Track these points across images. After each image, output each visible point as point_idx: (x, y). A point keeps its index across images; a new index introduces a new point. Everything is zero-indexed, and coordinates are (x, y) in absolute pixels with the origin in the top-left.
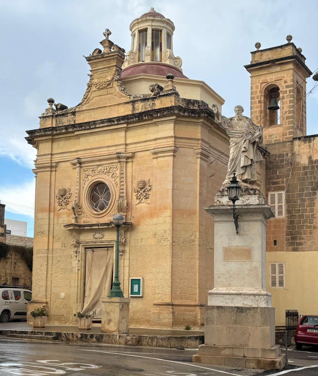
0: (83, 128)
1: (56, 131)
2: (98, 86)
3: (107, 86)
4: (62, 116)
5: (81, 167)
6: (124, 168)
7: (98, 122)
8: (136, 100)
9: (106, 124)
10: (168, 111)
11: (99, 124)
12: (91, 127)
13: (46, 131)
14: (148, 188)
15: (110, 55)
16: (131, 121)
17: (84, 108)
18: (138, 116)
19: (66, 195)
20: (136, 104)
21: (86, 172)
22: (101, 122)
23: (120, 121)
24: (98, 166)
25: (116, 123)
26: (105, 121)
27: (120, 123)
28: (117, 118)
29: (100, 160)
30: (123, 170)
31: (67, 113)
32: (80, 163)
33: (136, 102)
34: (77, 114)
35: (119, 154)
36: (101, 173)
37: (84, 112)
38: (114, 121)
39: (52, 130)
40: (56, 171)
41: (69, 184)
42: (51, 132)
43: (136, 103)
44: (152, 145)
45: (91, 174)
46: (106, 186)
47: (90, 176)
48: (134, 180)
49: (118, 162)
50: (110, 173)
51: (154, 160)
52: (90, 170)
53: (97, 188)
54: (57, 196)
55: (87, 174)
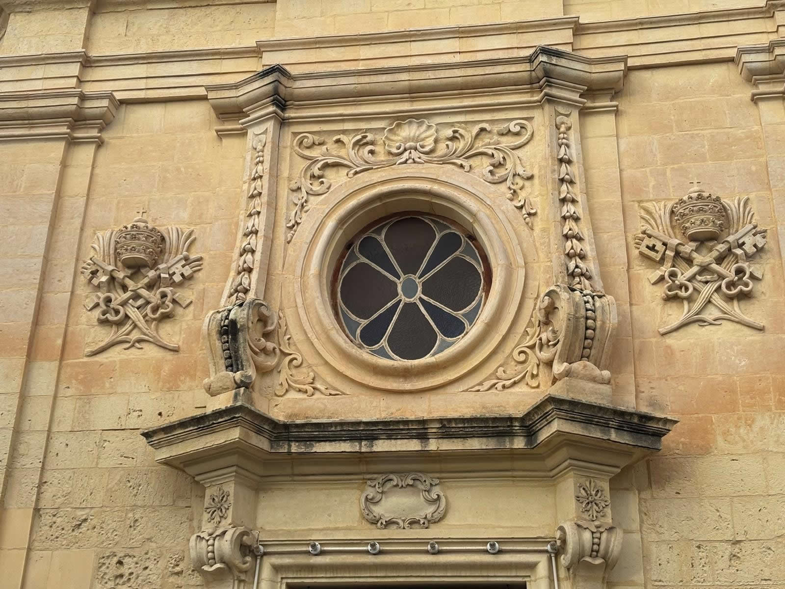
5: (283, 123)
6: (572, 132)
14: (749, 241)
19: (161, 266)
21: (315, 153)
24: (400, 119)
29: (413, 93)
30: (568, 146)
32: (281, 101)
35: (554, 60)
36: (415, 155)
40: (100, 144)
41: (185, 215)
45: (346, 162)
46: (443, 227)
47: (344, 171)
48: (636, 205)
49: (539, 105)
50: (480, 157)
51: (763, 106)
52: (338, 141)
53: (381, 238)
54: (99, 269)
55: (320, 159)
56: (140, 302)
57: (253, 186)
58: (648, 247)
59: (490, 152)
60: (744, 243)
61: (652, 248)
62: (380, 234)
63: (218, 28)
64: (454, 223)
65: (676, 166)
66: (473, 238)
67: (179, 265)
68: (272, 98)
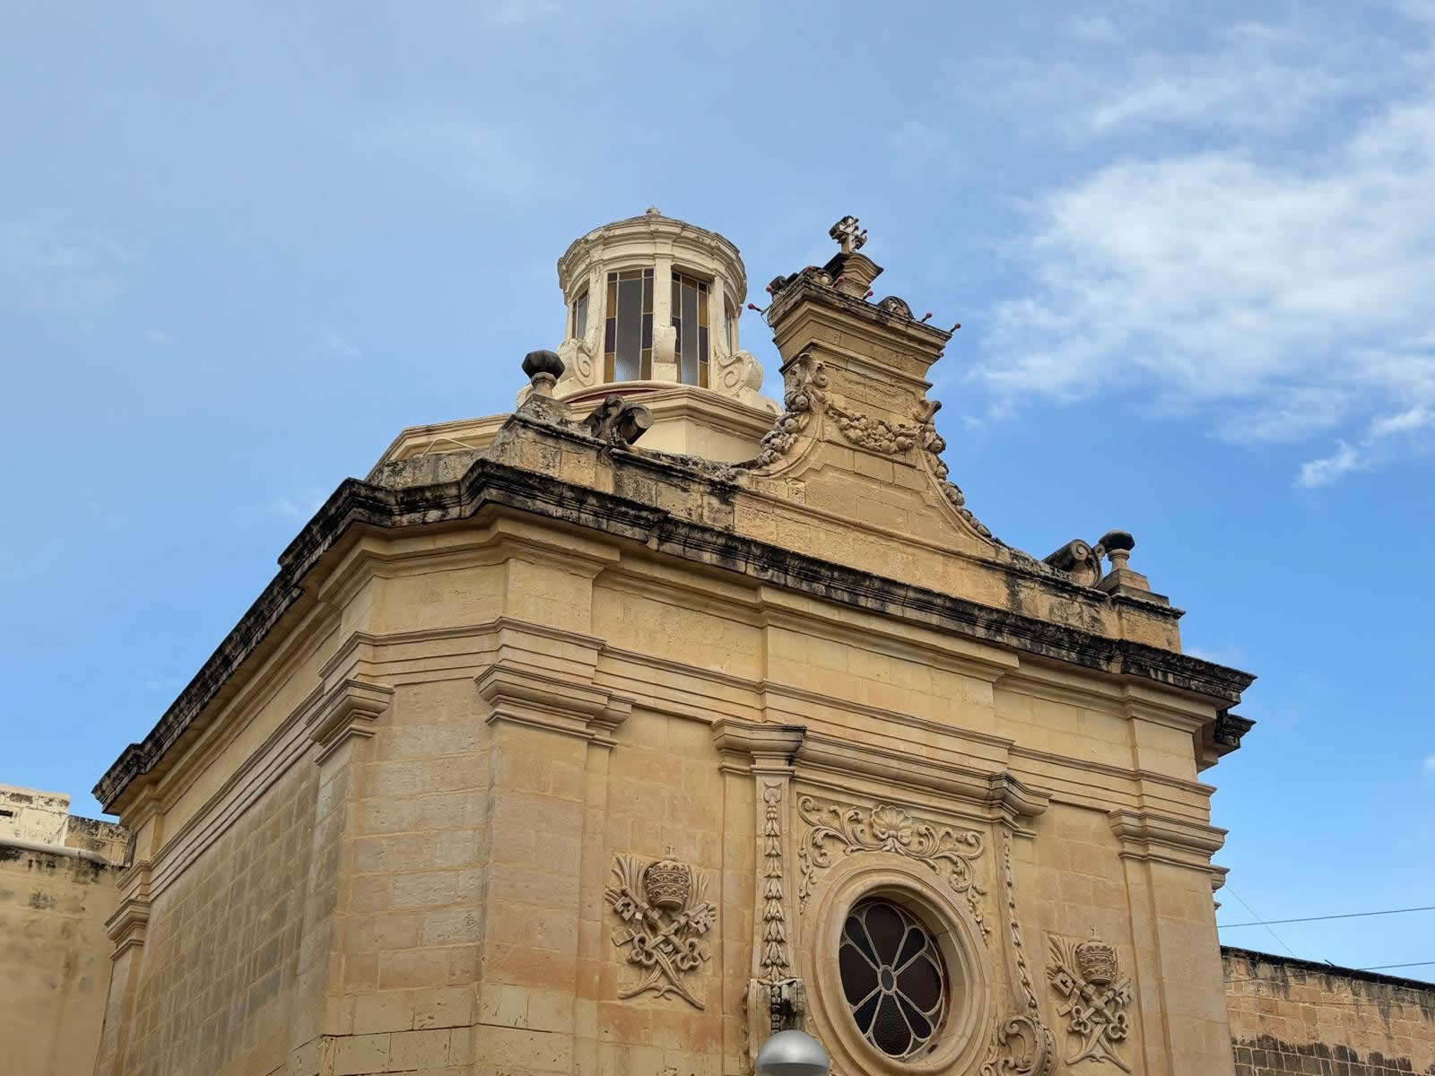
0: (815, 585)
1: (662, 541)
2: (859, 432)
3: (895, 452)
4: (654, 477)
5: (791, 780)
7: (902, 592)
8: (1030, 573)
9: (934, 619)
10: (1207, 682)
11: (905, 603)
12: (862, 602)
13: (610, 515)
14: (1125, 991)
15: (911, 331)
16: (1052, 654)
17: (782, 491)
18: (1081, 645)
19: (687, 912)
20: (1025, 587)
21: (813, 817)
22: (918, 600)
23: (999, 632)
24: (886, 803)
25: (981, 632)
26: (939, 601)
27: (999, 639)
28: (995, 616)
29: (898, 780)
30: (1009, 869)
31: (692, 475)
32: (793, 759)
33: (1024, 578)
34: (738, 501)
36: (896, 844)
37: (778, 511)
38: (972, 622)
39: (649, 525)
40: (612, 750)
42: (637, 533)
43: (1020, 581)
44: (1119, 795)
45: (842, 837)
46: (910, 922)
47: (842, 846)
48: (1046, 936)
49: (992, 822)
50: (944, 860)
51: (1128, 863)
52: (834, 811)
53: (862, 920)
54: (632, 903)
55: (823, 827)
56: (670, 948)
57: (770, 842)
58: (1062, 981)
59: (955, 858)
60: (1122, 993)
61: (1064, 983)
62: (861, 915)
63: (709, 642)
64: (919, 919)
65: (1072, 904)
66: (934, 938)
67: (702, 915)
68: (788, 754)
